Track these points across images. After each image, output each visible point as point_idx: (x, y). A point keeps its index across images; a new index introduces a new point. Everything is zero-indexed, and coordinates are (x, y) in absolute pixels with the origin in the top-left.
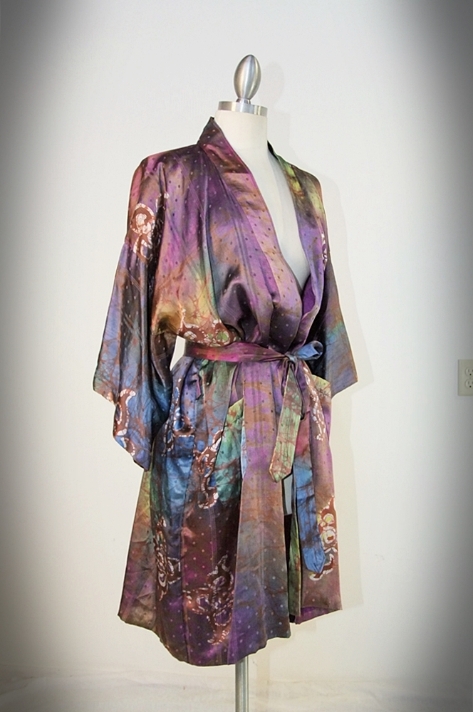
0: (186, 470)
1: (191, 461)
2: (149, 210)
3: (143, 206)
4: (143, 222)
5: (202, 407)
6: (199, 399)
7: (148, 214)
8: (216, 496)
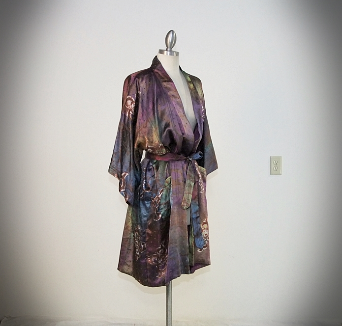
0: (148, 205)
1: (150, 202)
2: (133, 98)
3: (130, 97)
4: (130, 104)
5: (154, 179)
6: (153, 176)
7: (132, 100)
8: (160, 216)
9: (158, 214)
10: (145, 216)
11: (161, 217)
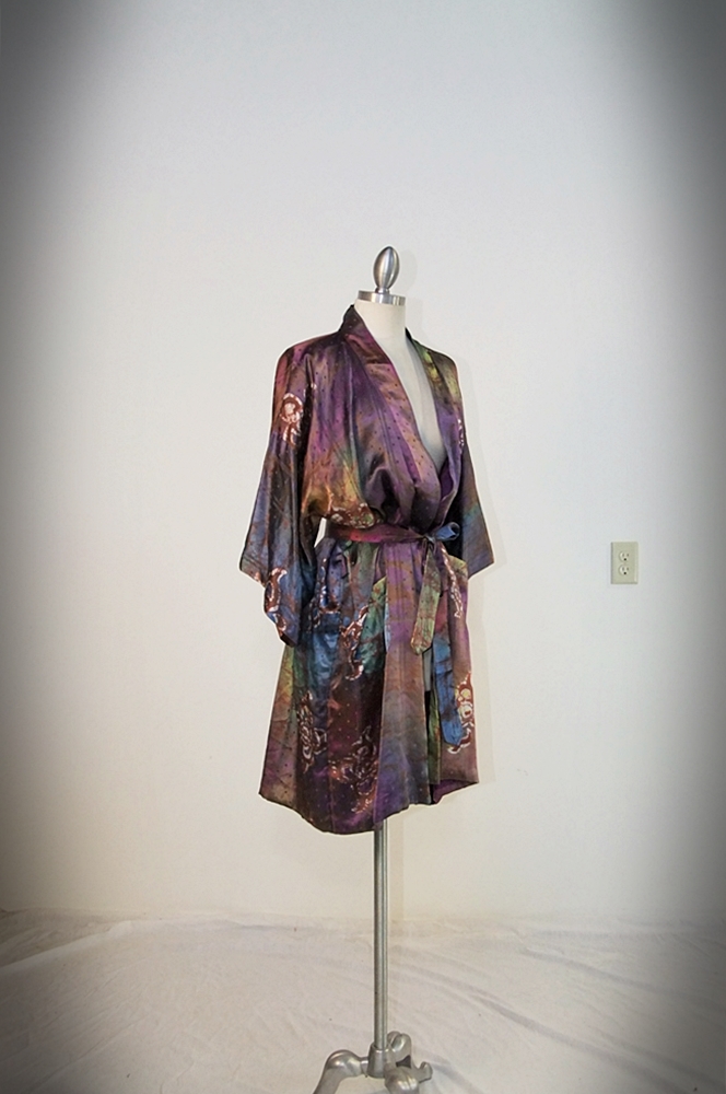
0: (332, 645)
1: (337, 636)
2: (297, 399)
3: (292, 396)
4: (292, 411)
5: (347, 585)
6: (345, 577)
7: (296, 403)
8: (361, 668)
9: (357, 665)
10: (325, 670)
11: (363, 672)
